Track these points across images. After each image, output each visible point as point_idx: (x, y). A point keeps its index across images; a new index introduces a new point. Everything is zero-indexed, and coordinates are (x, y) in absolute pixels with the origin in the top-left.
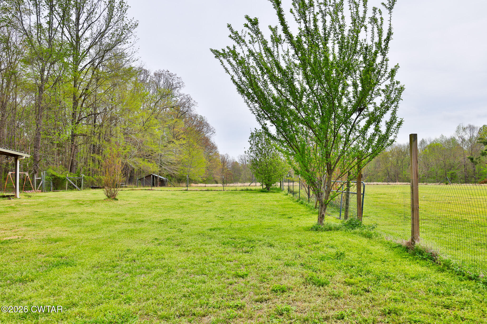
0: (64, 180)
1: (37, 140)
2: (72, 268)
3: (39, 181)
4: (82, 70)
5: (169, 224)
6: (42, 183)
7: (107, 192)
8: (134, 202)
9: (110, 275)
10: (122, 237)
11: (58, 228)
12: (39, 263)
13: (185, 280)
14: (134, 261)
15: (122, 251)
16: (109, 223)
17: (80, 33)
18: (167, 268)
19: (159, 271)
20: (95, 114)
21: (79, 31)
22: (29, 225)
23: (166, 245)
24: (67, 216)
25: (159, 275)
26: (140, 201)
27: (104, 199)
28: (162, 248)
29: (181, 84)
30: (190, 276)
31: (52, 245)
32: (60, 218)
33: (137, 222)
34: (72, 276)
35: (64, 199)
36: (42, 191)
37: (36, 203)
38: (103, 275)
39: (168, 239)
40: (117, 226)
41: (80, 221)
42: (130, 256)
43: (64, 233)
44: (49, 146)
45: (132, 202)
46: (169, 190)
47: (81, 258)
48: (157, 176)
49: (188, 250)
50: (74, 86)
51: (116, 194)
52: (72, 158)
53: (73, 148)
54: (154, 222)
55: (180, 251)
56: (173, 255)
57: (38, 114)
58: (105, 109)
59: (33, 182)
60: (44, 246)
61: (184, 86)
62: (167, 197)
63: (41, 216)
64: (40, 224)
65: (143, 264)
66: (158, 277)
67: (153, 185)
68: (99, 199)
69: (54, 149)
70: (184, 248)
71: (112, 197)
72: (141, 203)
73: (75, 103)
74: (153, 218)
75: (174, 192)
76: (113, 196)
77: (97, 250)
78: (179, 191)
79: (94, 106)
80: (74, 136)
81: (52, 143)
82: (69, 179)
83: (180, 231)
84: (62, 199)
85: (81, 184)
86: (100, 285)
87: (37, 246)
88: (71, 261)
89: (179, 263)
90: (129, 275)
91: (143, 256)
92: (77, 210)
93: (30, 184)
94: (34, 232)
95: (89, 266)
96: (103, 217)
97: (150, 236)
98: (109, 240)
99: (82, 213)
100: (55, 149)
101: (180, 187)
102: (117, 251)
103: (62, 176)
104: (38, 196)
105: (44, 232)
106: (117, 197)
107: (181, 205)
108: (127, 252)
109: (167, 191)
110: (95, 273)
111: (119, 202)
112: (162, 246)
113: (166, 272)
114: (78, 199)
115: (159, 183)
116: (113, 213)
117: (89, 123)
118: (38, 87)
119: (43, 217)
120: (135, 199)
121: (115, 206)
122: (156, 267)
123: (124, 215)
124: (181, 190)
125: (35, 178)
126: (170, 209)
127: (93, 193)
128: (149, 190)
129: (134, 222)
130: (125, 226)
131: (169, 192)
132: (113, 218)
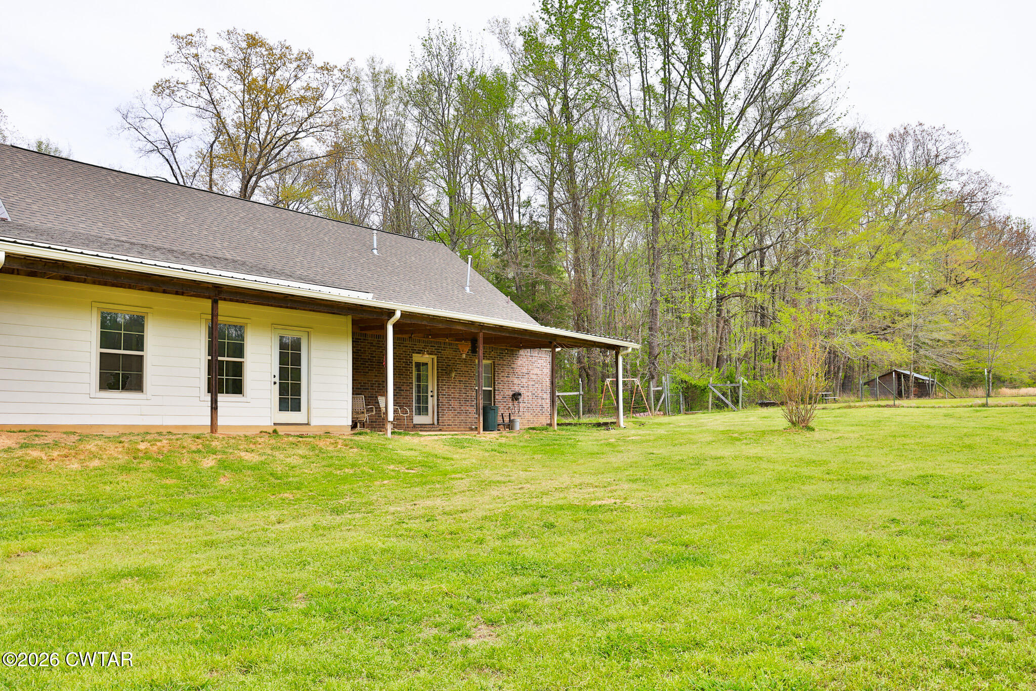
0: (704, 390)
1: (652, 313)
2: (704, 569)
3: (658, 394)
4: (730, 161)
5: (931, 487)
6: (664, 398)
7: (791, 412)
8: (851, 435)
9: (779, 592)
10: (816, 512)
11: (687, 487)
12: (646, 555)
13: (955, 625)
14: (836, 568)
15: (810, 543)
16: (790, 481)
17: (723, 86)
18: (912, 592)
19: (891, 595)
20: (761, 250)
21: (719, 81)
22: (637, 480)
23: (918, 537)
24: (706, 462)
25: (890, 604)
26: (864, 433)
27: (785, 429)
28: (906, 541)
29: (958, 148)
30: (973, 617)
31: (670, 521)
32: (693, 467)
33: (853, 479)
34: (702, 585)
35: (704, 428)
36: (665, 414)
37: (652, 438)
38: (763, 591)
39: (922, 523)
40: (808, 488)
41: (730, 475)
42: (827, 555)
43: (697, 497)
44: (674, 324)
45: (846, 435)
46: (937, 406)
47: (723, 552)
48: (908, 372)
49: (973, 553)
50: (718, 197)
51: (810, 417)
52: (719, 345)
53: (721, 324)
54: (894, 481)
55: (952, 552)
56: (933, 563)
57: (653, 264)
58: (782, 235)
59: (648, 395)
60: (658, 521)
61: (967, 150)
62: (933, 422)
63: (659, 462)
64: (655, 477)
65: (854, 575)
66: (887, 610)
67: (900, 395)
68: (773, 428)
69: (683, 330)
70: (964, 547)
71: (801, 423)
72: (867, 437)
73: (721, 232)
74: (894, 471)
75: (951, 411)
76: (804, 421)
77: (757, 536)
78: (965, 407)
79: (759, 232)
80: (722, 299)
81: (680, 318)
82: (714, 387)
83: (959, 504)
84: (700, 429)
85: (738, 397)
86: (755, 610)
87: (644, 521)
88: (703, 554)
89: (945, 582)
90: (818, 598)
91: (858, 557)
92: (726, 451)
93: (642, 400)
94: (644, 492)
95: (736, 570)
96: (779, 467)
97: (880, 512)
98: (786, 517)
99: (736, 458)
100: (686, 329)
101: (969, 397)
102: (800, 542)
103: (701, 383)
104: (657, 424)
105: (660, 494)
106: (811, 424)
107: (967, 441)
108: (823, 547)
109: (933, 407)
110: (749, 584)
111: (816, 435)
112: (905, 537)
113: (909, 600)
114: (732, 429)
115: (913, 389)
116: (801, 459)
117: (751, 269)
118: (651, 211)
119: (662, 464)
120: (854, 428)
121: (807, 444)
122: (884, 586)
123: (826, 463)
124: (970, 404)
125: (652, 389)
126: (936, 450)
127: (763, 415)
128: (887, 406)
129: (846, 480)
130: (824, 488)
131: (937, 410)
132: (799, 470)
